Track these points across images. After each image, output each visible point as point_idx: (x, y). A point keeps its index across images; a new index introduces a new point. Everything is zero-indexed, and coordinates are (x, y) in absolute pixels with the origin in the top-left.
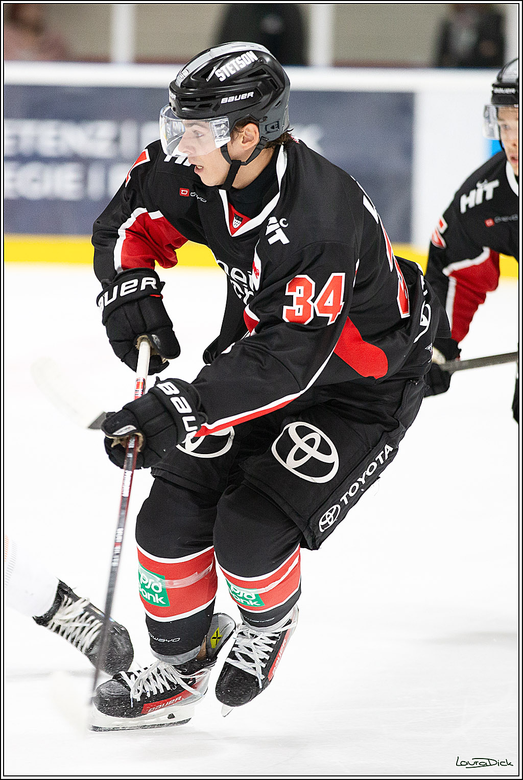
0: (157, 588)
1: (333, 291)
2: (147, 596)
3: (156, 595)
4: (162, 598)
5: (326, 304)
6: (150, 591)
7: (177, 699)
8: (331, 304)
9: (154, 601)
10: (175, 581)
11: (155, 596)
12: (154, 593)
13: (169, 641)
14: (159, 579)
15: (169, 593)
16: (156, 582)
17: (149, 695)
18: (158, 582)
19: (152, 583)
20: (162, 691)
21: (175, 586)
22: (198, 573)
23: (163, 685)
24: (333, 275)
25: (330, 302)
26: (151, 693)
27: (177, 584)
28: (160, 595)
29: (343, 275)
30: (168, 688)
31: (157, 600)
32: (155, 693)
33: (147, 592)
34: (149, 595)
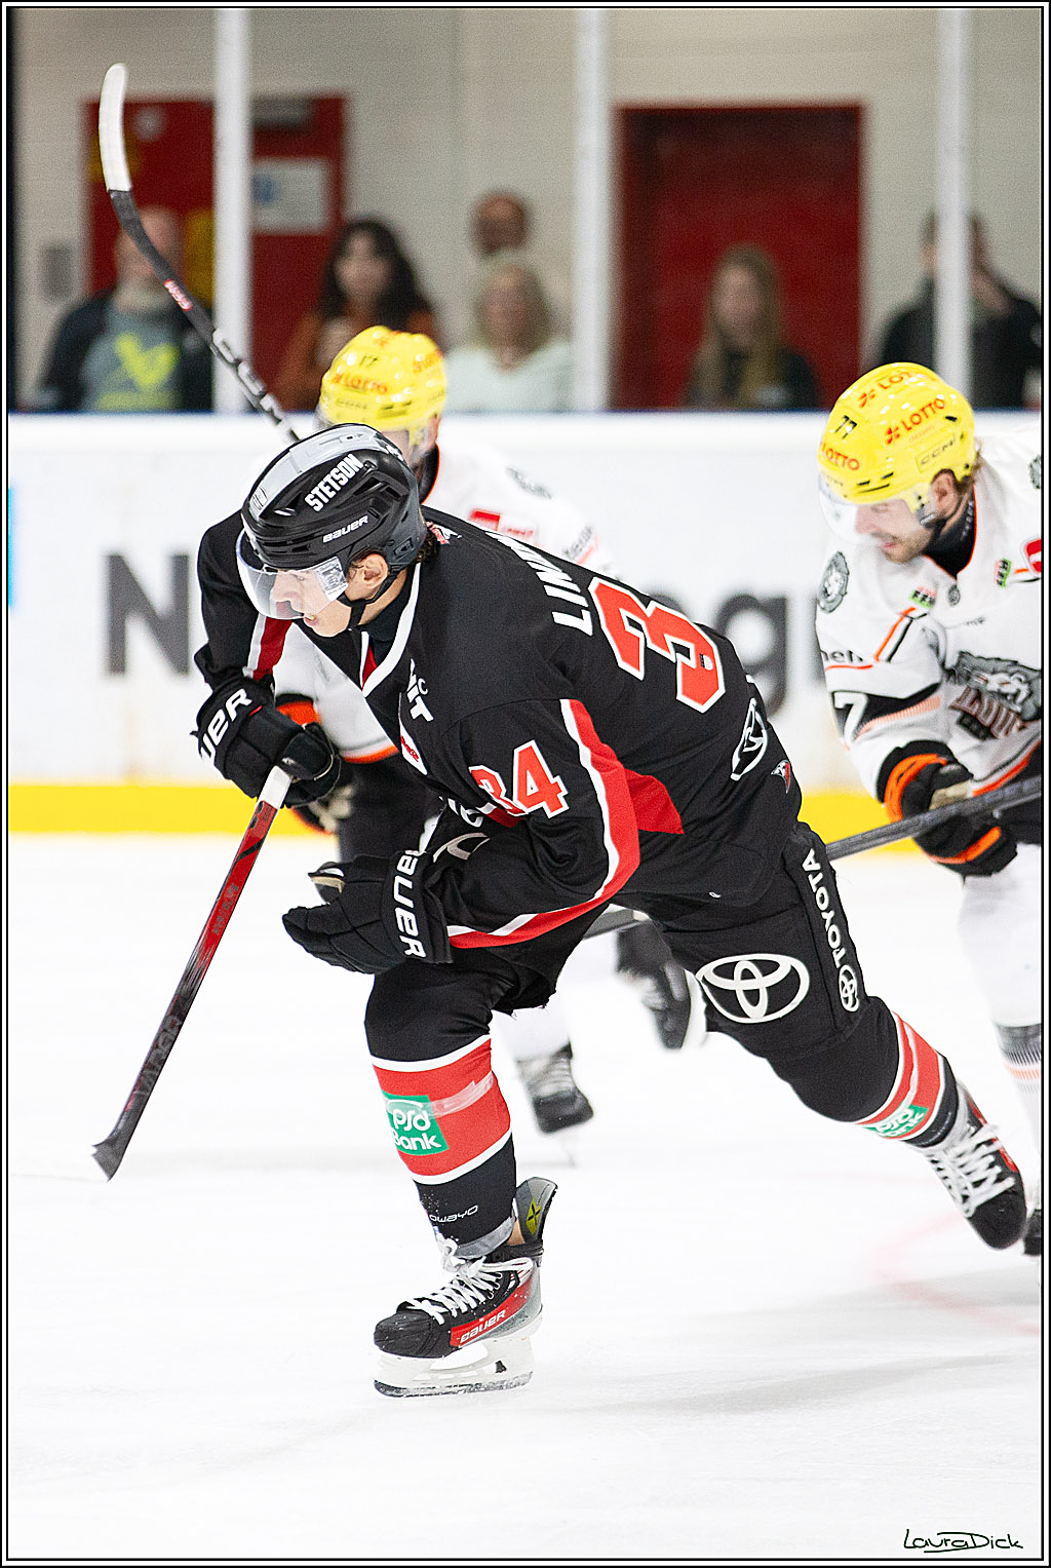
0: (421, 1123)
1: (528, 772)
2: (412, 1145)
3: (424, 1135)
4: (433, 1137)
5: (529, 792)
6: (414, 1133)
7: (499, 1316)
8: (536, 790)
9: (424, 1148)
10: (445, 1101)
11: (422, 1138)
12: (419, 1134)
13: (462, 1216)
14: (420, 1105)
15: (443, 1124)
16: (417, 1113)
17: (455, 1314)
18: (419, 1112)
19: (413, 1117)
20: (474, 1305)
21: (448, 1109)
22: (476, 1083)
23: (473, 1297)
24: (517, 751)
25: (532, 787)
26: (459, 1310)
27: (452, 1105)
28: (429, 1133)
29: (532, 743)
30: (482, 1299)
31: (428, 1143)
32: (464, 1309)
33: (409, 1138)
34: (414, 1140)
